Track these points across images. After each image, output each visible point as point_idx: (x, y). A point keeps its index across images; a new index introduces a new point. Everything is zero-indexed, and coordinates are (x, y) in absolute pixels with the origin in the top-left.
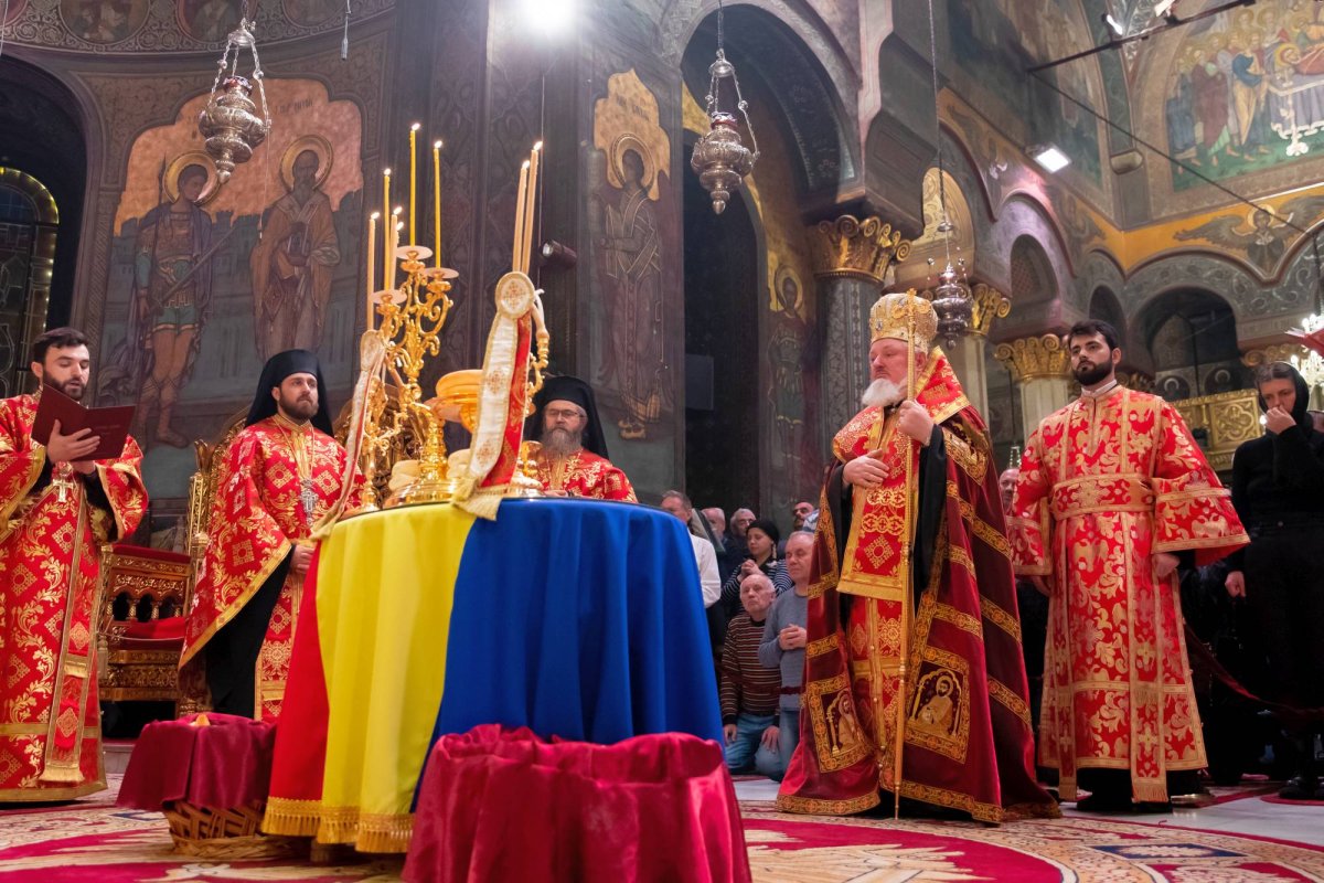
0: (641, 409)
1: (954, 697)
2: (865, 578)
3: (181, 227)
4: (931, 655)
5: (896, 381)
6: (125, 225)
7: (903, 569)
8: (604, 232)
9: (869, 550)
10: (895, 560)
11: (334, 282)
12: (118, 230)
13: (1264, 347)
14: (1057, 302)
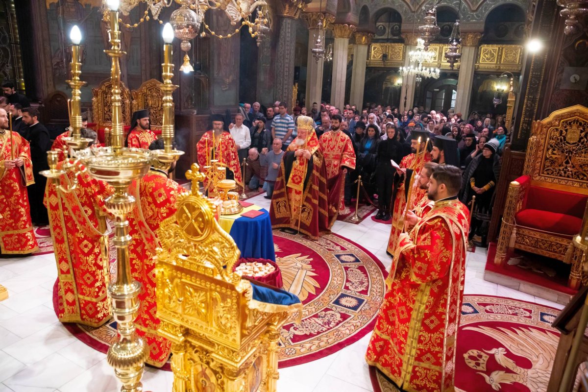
0: (227, 81)
1: (309, 213)
2: (293, 184)
3: (72, 8)
4: (305, 203)
5: (304, 139)
6: (50, 5)
7: (302, 184)
8: (218, 26)
9: (295, 178)
10: (300, 182)
11: (132, 38)
12: (48, 7)
13: (408, 32)
14: (350, 14)
